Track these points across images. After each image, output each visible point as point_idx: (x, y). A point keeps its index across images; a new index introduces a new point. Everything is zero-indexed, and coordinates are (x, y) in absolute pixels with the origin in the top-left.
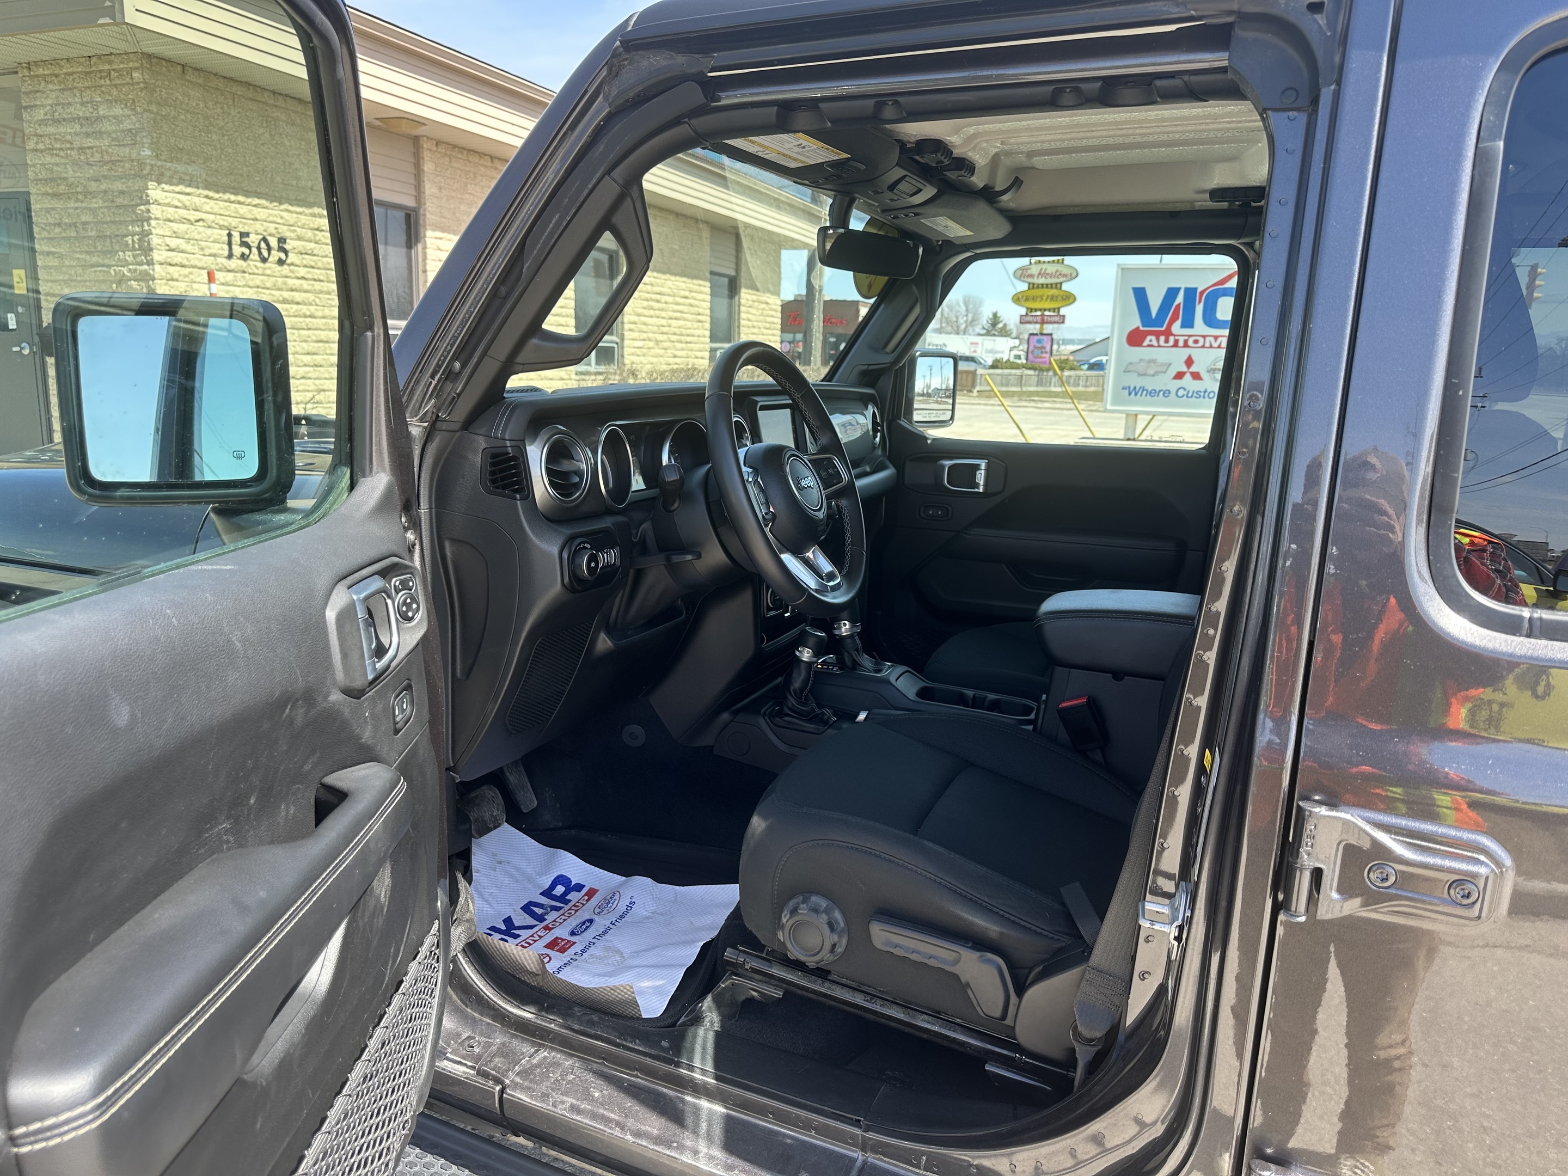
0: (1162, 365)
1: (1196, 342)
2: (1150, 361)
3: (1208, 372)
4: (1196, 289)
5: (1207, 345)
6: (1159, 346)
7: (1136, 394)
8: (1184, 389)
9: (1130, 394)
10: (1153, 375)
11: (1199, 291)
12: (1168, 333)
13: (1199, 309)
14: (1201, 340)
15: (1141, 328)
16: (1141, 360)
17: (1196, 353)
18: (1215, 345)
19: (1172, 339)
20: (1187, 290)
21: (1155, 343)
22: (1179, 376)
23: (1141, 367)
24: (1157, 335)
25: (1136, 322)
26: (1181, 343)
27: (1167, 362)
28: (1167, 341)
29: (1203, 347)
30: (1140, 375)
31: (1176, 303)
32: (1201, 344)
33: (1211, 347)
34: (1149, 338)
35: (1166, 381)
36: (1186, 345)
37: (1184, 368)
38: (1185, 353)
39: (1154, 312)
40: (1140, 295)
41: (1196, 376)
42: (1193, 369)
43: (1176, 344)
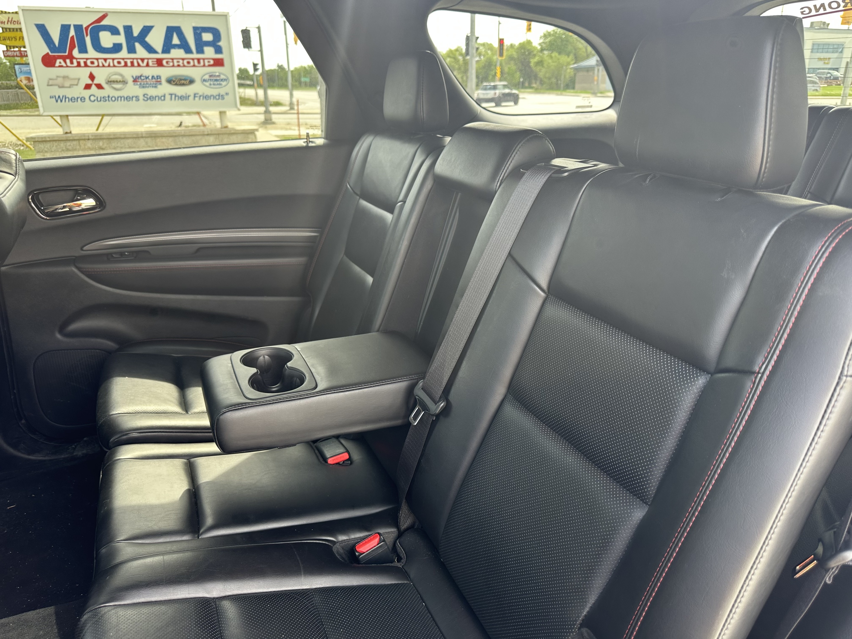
0: (75, 79)
1: (92, 63)
2: (65, 77)
3: (107, 83)
4: (82, 26)
5: (101, 65)
6: (67, 66)
7: (61, 101)
8: (94, 96)
9: (57, 101)
10: (70, 87)
11: (84, 26)
12: (71, 57)
13: (88, 40)
14: (95, 61)
15: (50, 54)
16: (57, 77)
17: (96, 71)
18: (106, 64)
19: (75, 61)
20: (75, 26)
21: (63, 64)
22: (88, 87)
23: (60, 81)
24: (64, 58)
25: (45, 50)
26: (82, 64)
27: (78, 77)
28: (72, 63)
29: (98, 66)
30: (60, 87)
31: (71, 35)
32: (96, 64)
33: (103, 66)
34: (58, 61)
35: (79, 91)
36: (86, 65)
37: (90, 82)
38: (86, 72)
39: (56, 42)
40: (42, 29)
41: (99, 86)
42: (96, 81)
43: (79, 65)
